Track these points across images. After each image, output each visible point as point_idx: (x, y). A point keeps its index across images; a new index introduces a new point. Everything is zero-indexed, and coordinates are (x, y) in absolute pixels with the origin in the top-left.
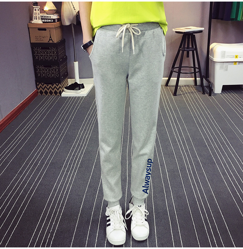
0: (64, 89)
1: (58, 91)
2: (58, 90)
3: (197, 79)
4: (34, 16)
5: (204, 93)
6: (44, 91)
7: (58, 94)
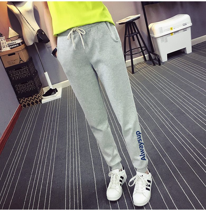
2: (38, 99)
3: (145, 55)
4: (2, 45)
5: (154, 65)
6: (26, 104)
7: (39, 102)
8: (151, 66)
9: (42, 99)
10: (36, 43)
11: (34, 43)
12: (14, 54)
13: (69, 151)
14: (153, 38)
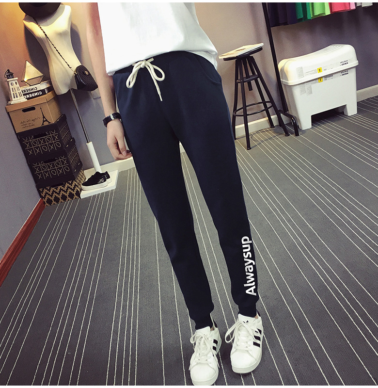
0: (82, 186)
1: (74, 193)
3: (272, 117)
4: (12, 93)
5: (287, 134)
7: (76, 196)
8: (281, 136)
9: (81, 190)
10: (73, 90)
11: (69, 91)
12: (33, 108)
13: (120, 287)
14: (287, 85)
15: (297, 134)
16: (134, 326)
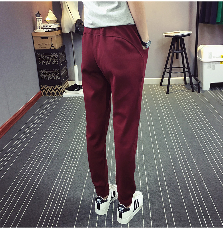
0: (65, 90)
1: (60, 92)
4: (37, 26)
5: (193, 91)
6: (47, 93)
7: (60, 95)
8: (189, 90)
9: (64, 92)
10: (73, 32)
11: (70, 32)
12: (47, 38)
13: (69, 154)
14: (200, 61)
15: (199, 92)
16: (70, 178)
